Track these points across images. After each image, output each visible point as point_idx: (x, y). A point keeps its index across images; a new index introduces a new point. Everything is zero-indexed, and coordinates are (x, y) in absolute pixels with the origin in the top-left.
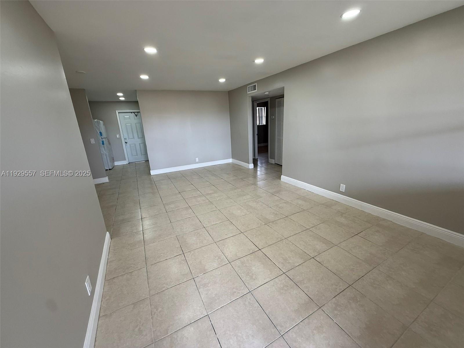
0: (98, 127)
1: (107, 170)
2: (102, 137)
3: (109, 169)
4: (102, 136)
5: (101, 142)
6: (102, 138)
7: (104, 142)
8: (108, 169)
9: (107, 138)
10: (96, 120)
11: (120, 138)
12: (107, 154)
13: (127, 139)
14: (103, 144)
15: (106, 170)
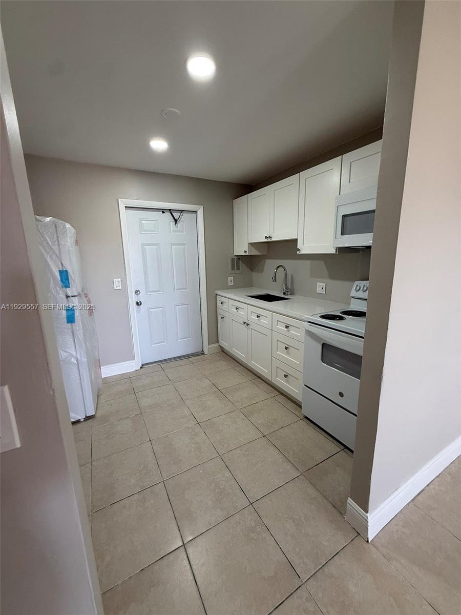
0: (55, 248)
1: (78, 422)
2: (68, 289)
3: (88, 418)
4: (67, 286)
5: (64, 312)
6: (68, 297)
7: (77, 314)
8: (81, 417)
9: (84, 294)
10: (48, 219)
11: (125, 288)
12: (85, 360)
13: (143, 292)
14: (71, 319)
15: (73, 423)
